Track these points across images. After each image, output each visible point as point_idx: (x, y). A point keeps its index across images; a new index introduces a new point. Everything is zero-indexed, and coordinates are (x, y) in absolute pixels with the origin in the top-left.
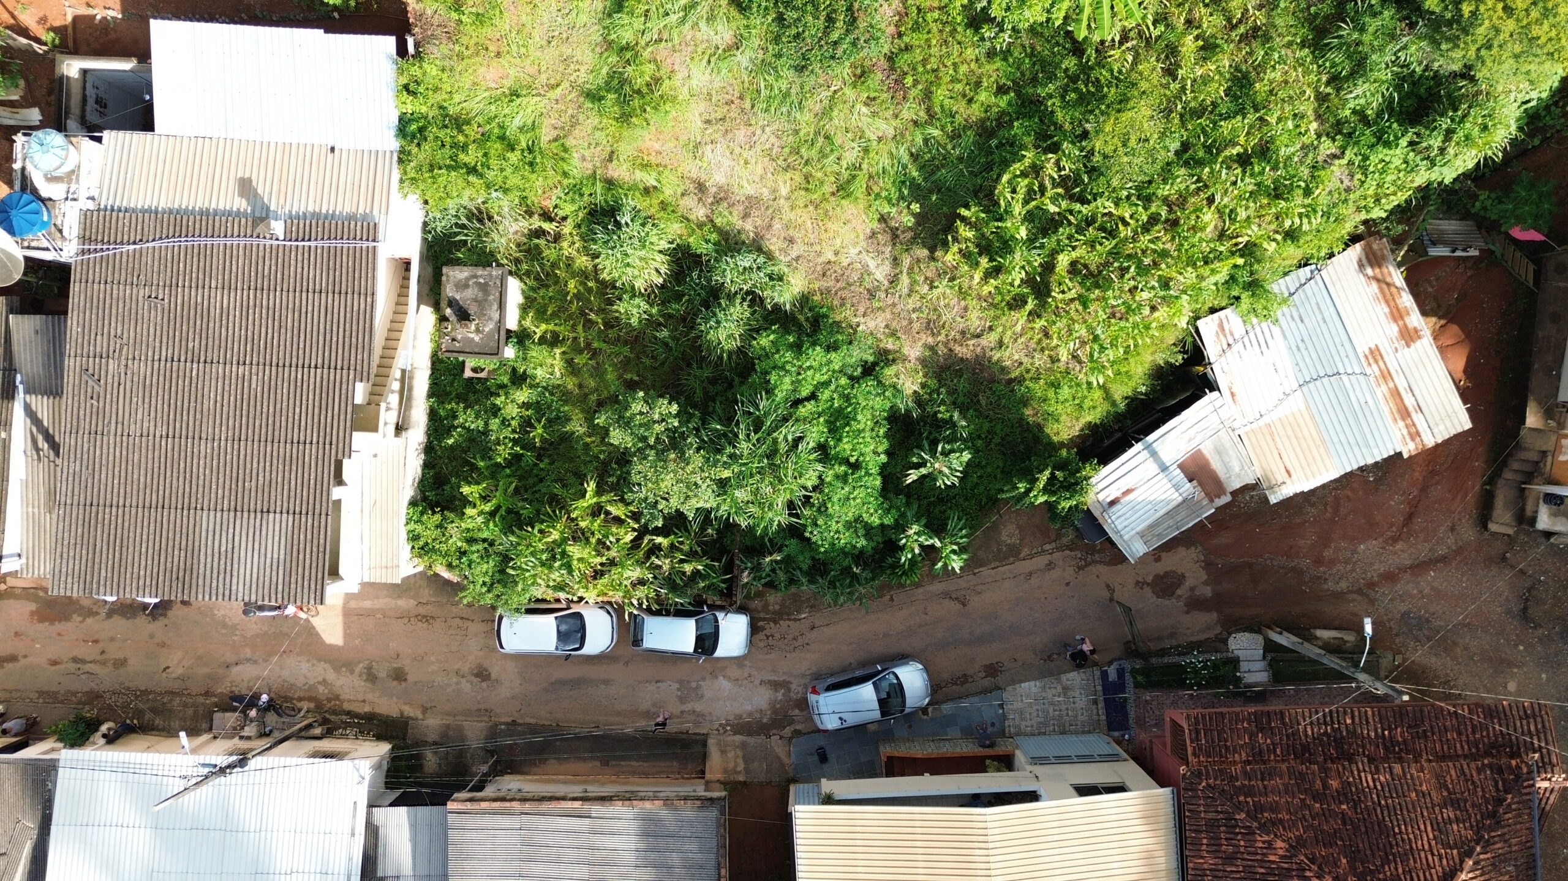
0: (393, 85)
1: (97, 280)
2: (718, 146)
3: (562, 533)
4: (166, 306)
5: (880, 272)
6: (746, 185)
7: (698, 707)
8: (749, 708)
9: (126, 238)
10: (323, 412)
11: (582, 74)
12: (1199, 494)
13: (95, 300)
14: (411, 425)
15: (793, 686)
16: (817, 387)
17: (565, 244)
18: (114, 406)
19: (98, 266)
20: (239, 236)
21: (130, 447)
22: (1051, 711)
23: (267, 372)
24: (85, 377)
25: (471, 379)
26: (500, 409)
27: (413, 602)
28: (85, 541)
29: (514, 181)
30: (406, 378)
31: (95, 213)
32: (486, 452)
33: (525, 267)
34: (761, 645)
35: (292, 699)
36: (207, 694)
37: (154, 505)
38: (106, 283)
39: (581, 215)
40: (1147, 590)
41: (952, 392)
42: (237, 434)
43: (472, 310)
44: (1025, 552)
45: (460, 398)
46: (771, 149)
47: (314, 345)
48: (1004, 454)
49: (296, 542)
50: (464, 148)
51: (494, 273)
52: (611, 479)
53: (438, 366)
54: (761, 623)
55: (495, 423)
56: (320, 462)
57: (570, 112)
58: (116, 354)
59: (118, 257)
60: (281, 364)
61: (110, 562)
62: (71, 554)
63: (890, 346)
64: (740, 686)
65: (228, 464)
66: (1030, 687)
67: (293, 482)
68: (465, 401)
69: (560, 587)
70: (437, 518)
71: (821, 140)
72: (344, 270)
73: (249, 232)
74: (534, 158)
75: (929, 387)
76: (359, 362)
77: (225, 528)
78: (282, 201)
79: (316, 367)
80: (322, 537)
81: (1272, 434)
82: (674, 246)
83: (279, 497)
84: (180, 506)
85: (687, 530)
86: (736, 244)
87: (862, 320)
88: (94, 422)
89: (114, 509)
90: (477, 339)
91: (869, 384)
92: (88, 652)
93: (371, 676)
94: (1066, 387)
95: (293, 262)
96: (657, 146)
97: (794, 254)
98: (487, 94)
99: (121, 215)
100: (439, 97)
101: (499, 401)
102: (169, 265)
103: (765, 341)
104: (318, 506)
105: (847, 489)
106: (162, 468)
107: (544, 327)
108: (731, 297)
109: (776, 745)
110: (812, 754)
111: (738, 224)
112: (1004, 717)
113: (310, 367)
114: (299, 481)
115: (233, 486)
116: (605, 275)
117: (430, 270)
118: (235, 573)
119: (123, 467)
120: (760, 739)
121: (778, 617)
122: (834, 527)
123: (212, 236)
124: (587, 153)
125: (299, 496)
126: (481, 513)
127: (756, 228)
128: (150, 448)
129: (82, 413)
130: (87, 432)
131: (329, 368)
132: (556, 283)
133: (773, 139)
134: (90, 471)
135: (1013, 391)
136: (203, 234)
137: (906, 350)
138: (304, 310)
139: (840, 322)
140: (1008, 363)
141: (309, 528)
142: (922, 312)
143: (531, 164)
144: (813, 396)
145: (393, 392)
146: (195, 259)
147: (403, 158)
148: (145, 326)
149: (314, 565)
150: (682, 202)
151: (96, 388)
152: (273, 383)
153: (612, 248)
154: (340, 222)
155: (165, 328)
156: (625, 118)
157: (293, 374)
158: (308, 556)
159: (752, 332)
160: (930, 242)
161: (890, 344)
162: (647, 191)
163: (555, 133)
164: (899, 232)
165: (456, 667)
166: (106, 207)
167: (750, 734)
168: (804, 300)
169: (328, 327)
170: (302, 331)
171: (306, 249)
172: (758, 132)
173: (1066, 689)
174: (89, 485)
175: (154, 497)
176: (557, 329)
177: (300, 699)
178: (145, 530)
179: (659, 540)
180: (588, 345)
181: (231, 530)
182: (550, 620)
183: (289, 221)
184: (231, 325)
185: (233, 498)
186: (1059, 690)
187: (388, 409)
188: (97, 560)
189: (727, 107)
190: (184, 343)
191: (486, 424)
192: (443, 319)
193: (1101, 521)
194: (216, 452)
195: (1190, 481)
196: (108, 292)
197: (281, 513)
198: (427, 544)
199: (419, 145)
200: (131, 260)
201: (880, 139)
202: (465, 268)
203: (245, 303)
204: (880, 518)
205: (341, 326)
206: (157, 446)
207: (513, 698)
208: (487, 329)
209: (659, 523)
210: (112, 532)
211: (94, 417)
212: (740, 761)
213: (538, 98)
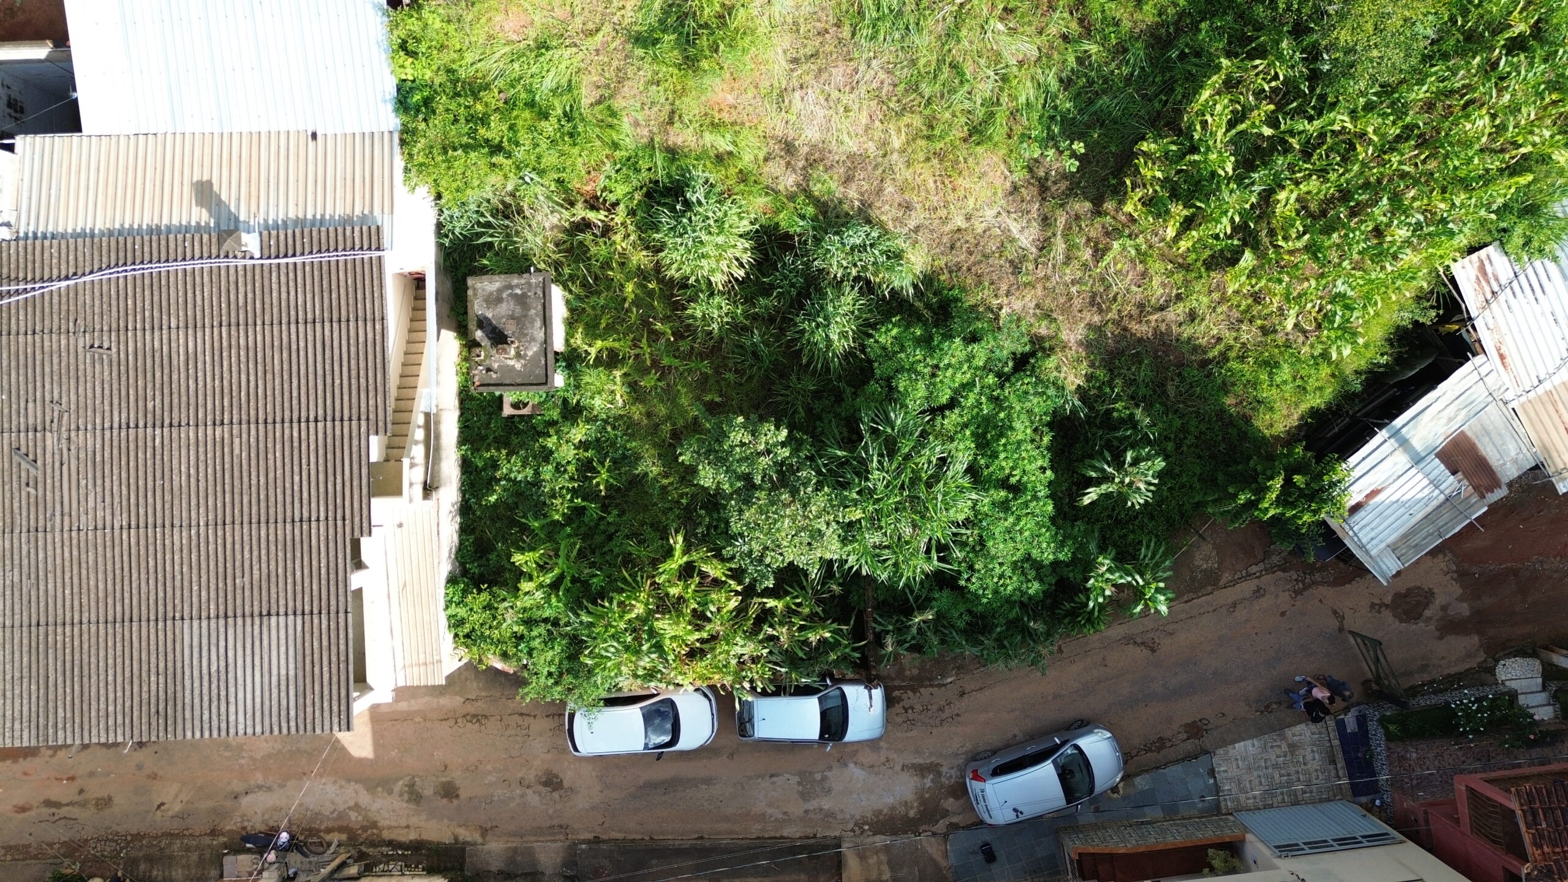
0: (385, 44)
1: (22, 330)
2: (810, 91)
3: (647, 604)
4: (115, 356)
5: (1026, 237)
6: (846, 138)
7: (826, 804)
8: (890, 800)
9: (55, 272)
10: (331, 478)
11: (628, 13)
12: (1466, 489)
13: (22, 357)
14: (442, 482)
15: (944, 769)
16: (956, 391)
17: (618, 238)
18: (57, 493)
19: (22, 312)
20: (201, 258)
21: (83, 545)
22: (1277, 776)
23: (253, 432)
24: (16, 459)
25: (512, 417)
26: (551, 452)
27: (459, 700)
28: (34, 674)
29: (550, 159)
30: (431, 423)
31: (13, 243)
32: (540, 509)
33: (567, 271)
35: (319, 831)
36: (213, 833)
37: (119, 619)
38: (34, 333)
39: (638, 196)
40: (1387, 614)
41: (1130, 383)
42: (220, 516)
43: (510, 329)
44: (1226, 577)
45: (502, 442)
46: (880, 89)
47: (312, 391)
48: (1200, 457)
49: (308, 652)
50: (484, 121)
51: (533, 281)
52: (699, 531)
53: (468, 405)
54: (896, 693)
55: (547, 472)
56: (332, 545)
57: (615, 63)
58: (55, 425)
59: (47, 298)
60: (270, 420)
61: (68, 698)
62: (17, 692)
63: (1043, 331)
64: (877, 774)
65: (212, 557)
66: (1246, 748)
67: (298, 574)
68: (506, 445)
69: (651, 674)
70: (485, 597)
71: (946, 69)
72: (342, 291)
73: (214, 252)
74: (575, 127)
75: (1097, 379)
76: (372, 409)
77: (213, 640)
78: (253, 208)
79: (316, 421)
80: (342, 641)
81: (1554, 404)
82: (757, 226)
83: (282, 595)
84: (152, 617)
85: (803, 588)
86: (837, 217)
87: (1005, 301)
88: (32, 517)
89: (68, 629)
90: (518, 366)
91: (1025, 382)
92: (61, 792)
93: (414, 796)
94: (1286, 366)
95: (275, 286)
96: (730, 99)
97: (912, 224)
98: (507, 49)
99: (47, 243)
100: (446, 58)
101: (551, 442)
102: (114, 303)
103: (886, 336)
104: (333, 602)
105: (1011, 520)
106: (126, 569)
107: (599, 344)
108: (838, 284)
109: (930, 845)
110: (974, 853)
111: (839, 192)
112: (1217, 789)
113: (308, 421)
114: (306, 571)
115: (221, 585)
116: (673, 272)
117: (449, 284)
118: (232, 699)
119: (75, 571)
120: (908, 839)
121: (916, 684)
122: (998, 571)
123: (167, 261)
124: (640, 117)
125: (307, 591)
126: (541, 586)
127: (862, 194)
128: (108, 544)
129: (16, 505)
130: (24, 530)
131: (334, 420)
132: (608, 288)
133: (882, 75)
134: (33, 580)
135: (1209, 375)
136: (155, 259)
137: (1064, 336)
138: (294, 347)
139: (976, 306)
140: (1203, 342)
141: (324, 631)
142: (1086, 284)
143: (571, 135)
144: (952, 404)
145: (417, 443)
146: (147, 293)
147: (407, 137)
148: (89, 385)
149: (335, 679)
150: (766, 170)
151: (33, 471)
152: (262, 445)
153: (681, 235)
154: (331, 229)
155: (115, 386)
156: (690, 63)
157: (287, 432)
158: (326, 669)
159: (866, 329)
160: (1093, 191)
161: (1043, 329)
162: (720, 159)
163: (596, 94)
164: (1049, 183)
165: (519, 775)
166: (26, 234)
167: (894, 832)
168: (929, 279)
169: (328, 367)
170: (294, 375)
171: (291, 267)
172: (862, 68)
173: (1293, 747)
174: (33, 599)
175: (119, 608)
176: (616, 345)
177: (329, 831)
178: (111, 651)
179: (771, 603)
180: (655, 363)
181: (222, 643)
182: (634, 712)
183: (265, 233)
184: (200, 374)
185: (221, 600)
186: (1285, 747)
187: (412, 466)
188: (51, 697)
189: (820, 39)
190: (141, 403)
191: (537, 473)
192: (471, 345)
193: (1340, 534)
194: (194, 543)
195: (1454, 473)
196: (38, 345)
197: (286, 614)
198: (473, 629)
199: (425, 120)
200: (64, 300)
201: (1021, 63)
202: (496, 277)
203: (216, 345)
204: (1054, 553)
205: (345, 363)
206: (117, 541)
207: (593, 808)
208: (530, 353)
209: (770, 583)
210: (68, 658)
211: (32, 509)
212: (885, 868)
213: (574, 50)
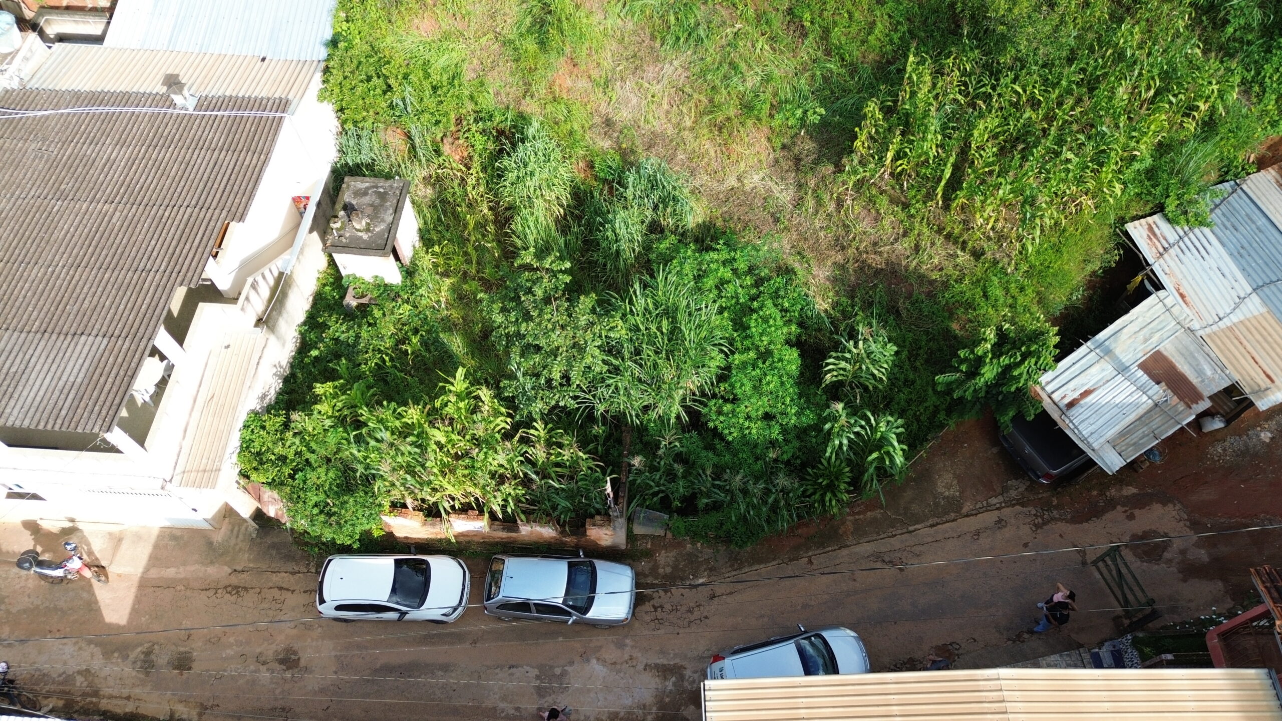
2: (628, 82)
4: (54, 156)
5: (784, 195)
6: (652, 119)
8: (628, 702)
9: (38, 107)
11: (507, 26)
12: (1172, 398)
17: (470, 188)
20: (149, 107)
23: (133, 210)
30: (283, 279)
34: (647, 618)
40: (1127, 553)
42: (78, 261)
43: (367, 213)
44: (967, 507)
46: (678, 80)
47: (193, 189)
49: (102, 364)
51: (395, 185)
56: (160, 289)
59: (23, 120)
60: (151, 204)
64: (618, 672)
65: (56, 289)
67: (122, 307)
70: (280, 419)
72: (245, 134)
73: (161, 105)
75: (841, 304)
77: (25, 348)
79: (187, 207)
80: (136, 360)
81: (1238, 338)
83: (100, 321)
90: (365, 237)
93: (147, 664)
95: (195, 128)
102: (71, 127)
104: (142, 330)
113: (180, 207)
114: (129, 306)
115: (52, 309)
118: (16, 395)
121: (668, 583)
123: (124, 107)
124: (502, 91)
125: (123, 320)
131: (202, 208)
133: (680, 70)
136: (115, 105)
137: (814, 272)
138: (192, 162)
140: (926, 269)
141: (124, 351)
142: (831, 230)
148: (24, 171)
149: (114, 389)
152: (136, 219)
154: (252, 100)
155: (43, 173)
157: (161, 212)
158: (110, 379)
164: (802, 157)
165: (258, 650)
166: (31, 88)
168: (708, 225)
169: (212, 177)
170: (184, 179)
171: (213, 117)
172: (666, 66)
181: (30, 352)
184: (112, 172)
185: (47, 320)
189: (638, 46)
190: (56, 185)
191: (358, 334)
194: (47, 277)
195: (1158, 383)
197: (97, 335)
200: (35, 122)
202: (368, 179)
203: (133, 156)
204: (798, 416)
205: (227, 176)
